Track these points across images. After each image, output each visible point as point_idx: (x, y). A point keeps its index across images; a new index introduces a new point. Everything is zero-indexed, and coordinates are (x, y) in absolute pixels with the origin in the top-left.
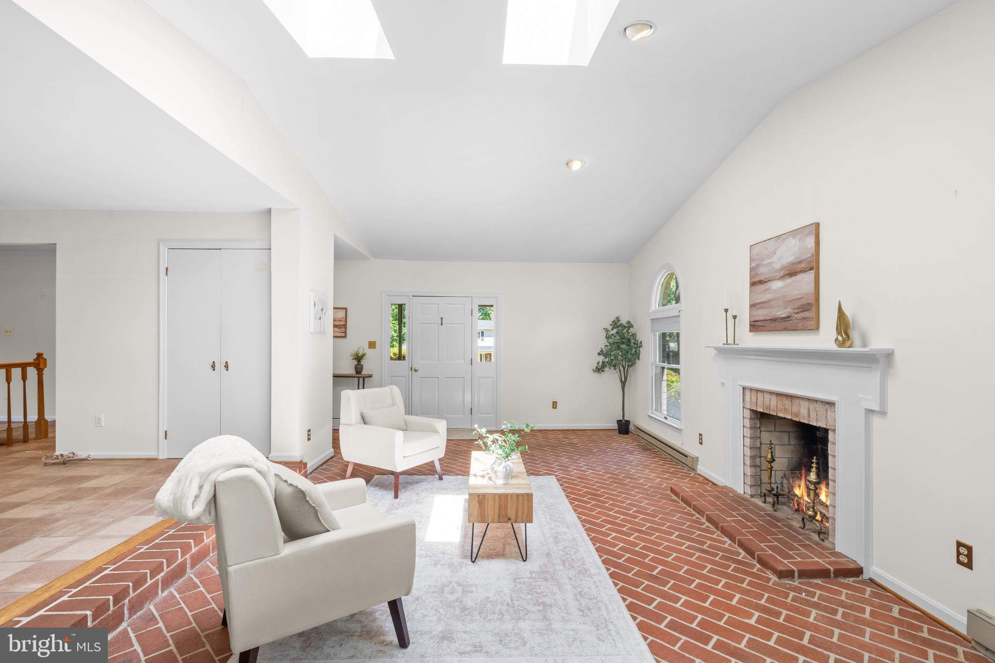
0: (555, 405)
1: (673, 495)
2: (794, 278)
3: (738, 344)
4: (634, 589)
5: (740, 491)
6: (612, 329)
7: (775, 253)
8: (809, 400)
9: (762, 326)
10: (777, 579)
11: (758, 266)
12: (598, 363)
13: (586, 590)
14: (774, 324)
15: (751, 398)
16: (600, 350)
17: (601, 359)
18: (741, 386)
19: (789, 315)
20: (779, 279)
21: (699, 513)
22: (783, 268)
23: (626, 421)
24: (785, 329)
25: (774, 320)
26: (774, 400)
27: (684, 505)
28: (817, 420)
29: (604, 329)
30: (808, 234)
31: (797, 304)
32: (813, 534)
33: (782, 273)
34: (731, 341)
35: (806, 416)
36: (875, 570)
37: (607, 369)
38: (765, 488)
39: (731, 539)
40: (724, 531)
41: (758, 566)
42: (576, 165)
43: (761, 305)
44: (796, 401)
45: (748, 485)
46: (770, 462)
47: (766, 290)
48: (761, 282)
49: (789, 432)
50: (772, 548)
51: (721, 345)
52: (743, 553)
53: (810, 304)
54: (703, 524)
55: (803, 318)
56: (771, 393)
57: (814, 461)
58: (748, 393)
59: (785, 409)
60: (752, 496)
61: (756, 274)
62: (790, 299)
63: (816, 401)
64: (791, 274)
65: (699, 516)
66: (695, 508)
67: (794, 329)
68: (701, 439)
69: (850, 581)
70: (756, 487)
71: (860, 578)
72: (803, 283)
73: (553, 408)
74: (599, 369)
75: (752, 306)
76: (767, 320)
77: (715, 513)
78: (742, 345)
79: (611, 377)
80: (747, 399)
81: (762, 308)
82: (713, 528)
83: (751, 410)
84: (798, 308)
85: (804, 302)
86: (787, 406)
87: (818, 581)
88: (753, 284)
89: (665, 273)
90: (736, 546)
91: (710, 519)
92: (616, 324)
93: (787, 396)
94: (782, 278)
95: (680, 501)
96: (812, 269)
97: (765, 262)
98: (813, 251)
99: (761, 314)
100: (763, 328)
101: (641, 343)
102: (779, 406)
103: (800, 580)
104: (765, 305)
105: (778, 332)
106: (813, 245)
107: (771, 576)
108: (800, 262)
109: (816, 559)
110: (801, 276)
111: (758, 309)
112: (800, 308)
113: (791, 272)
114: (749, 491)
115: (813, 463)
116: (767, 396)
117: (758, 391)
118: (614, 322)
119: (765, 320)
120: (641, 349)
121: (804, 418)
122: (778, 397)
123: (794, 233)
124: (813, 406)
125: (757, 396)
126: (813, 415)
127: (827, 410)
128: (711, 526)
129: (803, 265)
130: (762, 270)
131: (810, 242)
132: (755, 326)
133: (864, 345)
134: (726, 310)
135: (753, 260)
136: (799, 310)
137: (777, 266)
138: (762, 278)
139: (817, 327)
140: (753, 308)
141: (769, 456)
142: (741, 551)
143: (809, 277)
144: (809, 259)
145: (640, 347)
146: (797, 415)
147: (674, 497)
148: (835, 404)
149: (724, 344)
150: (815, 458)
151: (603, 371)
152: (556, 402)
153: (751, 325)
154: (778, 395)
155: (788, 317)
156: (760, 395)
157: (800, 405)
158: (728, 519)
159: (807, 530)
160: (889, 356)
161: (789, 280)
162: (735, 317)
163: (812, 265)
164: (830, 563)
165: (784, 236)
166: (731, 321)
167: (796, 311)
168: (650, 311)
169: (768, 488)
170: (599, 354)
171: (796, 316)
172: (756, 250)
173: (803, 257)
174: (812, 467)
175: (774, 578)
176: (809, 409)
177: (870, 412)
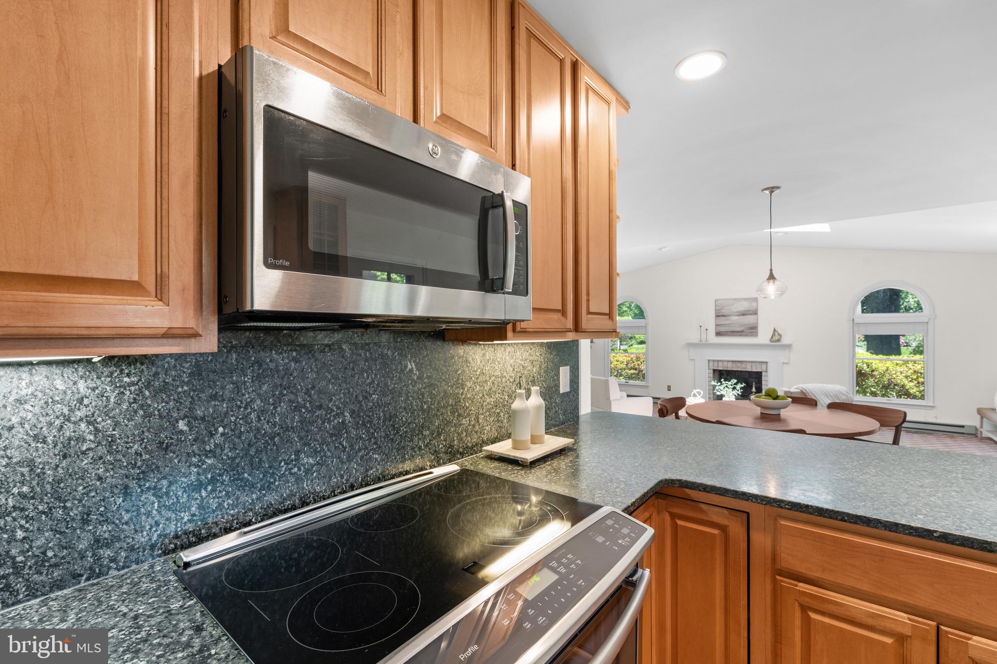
2: (745, 316)
3: (707, 342)
7: (734, 305)
8: (752, 362)
9: (724, 334)
11: (721, 309)
14: (732, 334)
15: (714, 364)
18: (707, 359)
19: (742, 330)
20: (736, 316)
22: (738, 312)
25: (733, 332)
26: (730, 364)
28: (756, 369)
30: (752, 301)
31: (746, 326)
34: (703, 340)
35: (751, 368)
44: (743, 364)
47: (728, 319)
48: (723, 316)
51: (696, 342)
53: (754, 327)
55: (751, 332)
56: (727, 361)
58: (710, 362)
61: (720, 312)
62: (742, 324)
63: (756, 362)
67: (746, 335)
68: (670, 388)
72: (749, 319)
75: (717, 325)
78: (710, 342)
80: (711, 364)
81: (724, 326)
83: (713, 369)
84: (748, 328)
85: (751, 326)
86: (739, 366)
88: (717, 316)
93: (738, 362)
94: (738, 315)
97: (726, 308)
98: (754, 308)
99: (723, 329)
102: (733, 366)
104: (726, 325)
105: (737, 337)
106: (756, 305)
108: (748, 311)
110: (748, 316)
111: (721, 327)
113: (743, 314)
116: (725, 363)
117: (719, 361)
119: (727, 331)
121: (749, 369)
123: (746, 299)
124: (754, 364)
125: (718, 363)
126: (754, 367)
127: (762, 365)
129: (750, 312)
130: (724, 311)
131: (753, 304)
132: (718, 334)
133: (783, 342)
134: (700, 326)
135: (718, 306)
137: (735, 310)
138: (724, 314)
139: (759, 336)
143: (753, 317)
146: (744, 368)
148: (767, 363)
149: (698, 341)
153: (716, 334)
154: (733, 361)
156: (720, 363)
157: (746, 365)
160: (792, 345)
161: (742, 317)
162: (706, 330)
163: (754, 313)
165: (740, 299)
166: (703, 331)
167: (746, 329)
171: (747, 331)
172: (720, 302)
173: (751, 309)
176: (752, 365)
177: (783, 363)
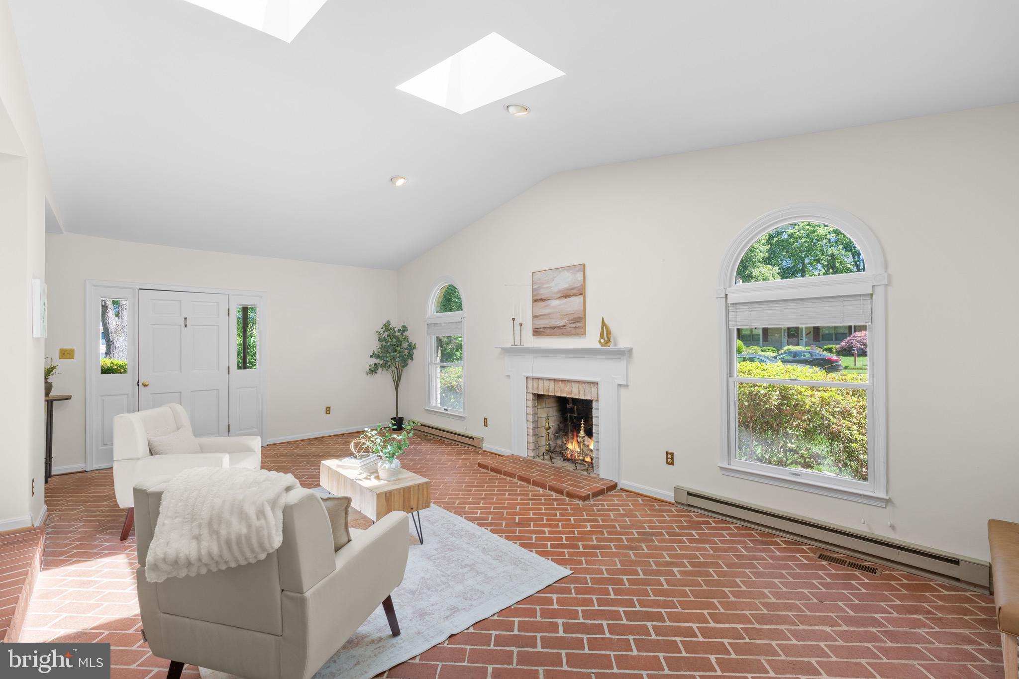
0: (328, 410)
1: (480, 469)
2: (568, 300)
3: (523, 345)
4: (514, 535)
5: (525, 455)
6: (384, 332)
7: (553, 280)
8: (579, 382)
9: (544, 332)
10: (583, 503)
11: (539, 288)
12: (370, 365)
13: (486, 546)
14: (553, 331)
15: (533, 385)
16: (372, 353)
17: (374, 361)
18: (525, 376)
19: (564, 324)
20: (557, 299)
21: (510, 476)
22: (560, 292)
23: (399, 418)
24: (562, 334)
25: (554, 328)
27: (495, 474)
28: (585, 395)
29: (377, 332)
30: (579, 271)
31: (571, 317)
32: (582, 472)
33: (559, 295)
34: (518, 342)
35: (577, 393)
36: (624, 483)
37: (380, 370)
38: (543, 450)
39: (542, 487)
40: (536, 484)
41: (567, 499)
42: (400, 182)
43: (542, 317)
44: (569, 384)
45: (531, 450)
46: (548, 430)
47: (547, 306)
48: (542, 300)
49: (553, 407)
50: (571, 485)
51: (510, 346)
52: (554, 494)
53: (580, 318)
54: (517, 483)
55: (576, 327)
56: (550, 380)
57: (582, 422)
58: (530, 381)
59: (561, 390)
60: (534, 457)
61: (538, 294)
62: (566, 313)
63: (584, 382)
64: (566, 297)
65: (511, 479)
66: (506, 474)
67: (569, 334)
68: (486, 422)
69: (613, 492)
70: (535, 450)
71: (616, 490)
72: (575, 303)
73: (327, 413)
74: (373, 370)
75: (534, 317)
76: (548, 328)
77: (522, 473)
78: (527, 346)
79: (384, 378)
80: (530, 385)
81: (543, 319)
82: (525, 484)
83: (533, 394)
84: (571, 320)
85: (576, 316)
86: (562, 389)
87: (600, 498)
88: (535, 301)
89: (443, 284)
90: (547, 491)
91: (521, 478)
92: (387, 327)
93: (562, 381)
94: (559, 298)
95: (490, 472)
96: (581, 294)
97: (545, 286)
98: (582, 282)
99: (542, 323)
100: (545, 333)
101: (415, 345)
102: (556, 389)
103: (593, 499)
104: (545, 317)
105: (558, 336)
106: (582, 278)
107: (578, 502)
108: (573, 289)
109: (595, 485)
110: (573, 299)
111: (539, 320)
112: (573, 320)
113: (566, 295)
114: (532, 454)
115: (581, 424)
116: (547, 383)
117: (538, 379)
118: (385, 325)
119: (546, 328)
120: (414, 351)
121: (575, 395)
122: (556, 382)
123: (568, 268)
124: (581, 386)
125: (538, 383)
126: (582, 392)
127: (591, 388)
128: (523, 483)
129: (574, 291)
130: (542, 291)
131: (580, 276)
132: (537, 332)
133: (615, 345)
134: (514, 319)
135: (535, 283)
136: (572, 322)
137: (555, 289)
138: (543, 297)
139: (585, 334)
140: (536, 319)
141: (547, 425)
142: (552, 493)
143: (579, 299)
144: (579, 288)
145: (414, 348)
146: (570, 394)
147: (482, 470)
148: (598, 383)
149: (512, 345)
150: (583, 420)
151: (376, 373)
152: (330, 408)
153: (534, 331)
154: (555, 380)
155: (565, 326)
156: (541, 382)
157: (572, 387)
158: (533, 475)
159: (578, 470)
160: (630, 351)
161: (564, 301)
162: (521, 325)
163: (581, 292)
164: (602, 485)
165: (560, 269)
166: (518, 327)
167: (570, 322)
168: (427, 316)
169: (547, 449)
170: (371, 356)
171: (571, 325)
172: (537, 276)
173: (575, 286)
174: (581, 427)
175: (580, 503)
176: (579, 388)
177: (620, 385)
